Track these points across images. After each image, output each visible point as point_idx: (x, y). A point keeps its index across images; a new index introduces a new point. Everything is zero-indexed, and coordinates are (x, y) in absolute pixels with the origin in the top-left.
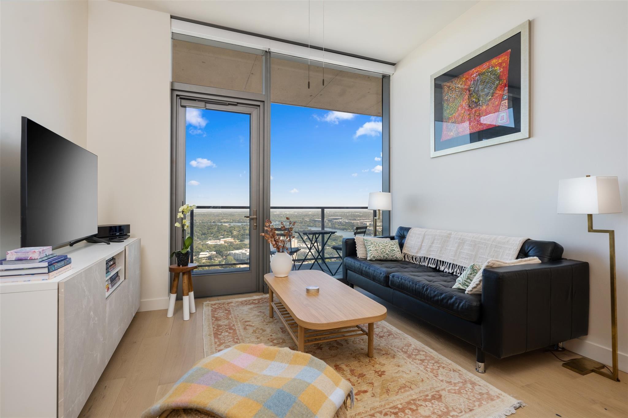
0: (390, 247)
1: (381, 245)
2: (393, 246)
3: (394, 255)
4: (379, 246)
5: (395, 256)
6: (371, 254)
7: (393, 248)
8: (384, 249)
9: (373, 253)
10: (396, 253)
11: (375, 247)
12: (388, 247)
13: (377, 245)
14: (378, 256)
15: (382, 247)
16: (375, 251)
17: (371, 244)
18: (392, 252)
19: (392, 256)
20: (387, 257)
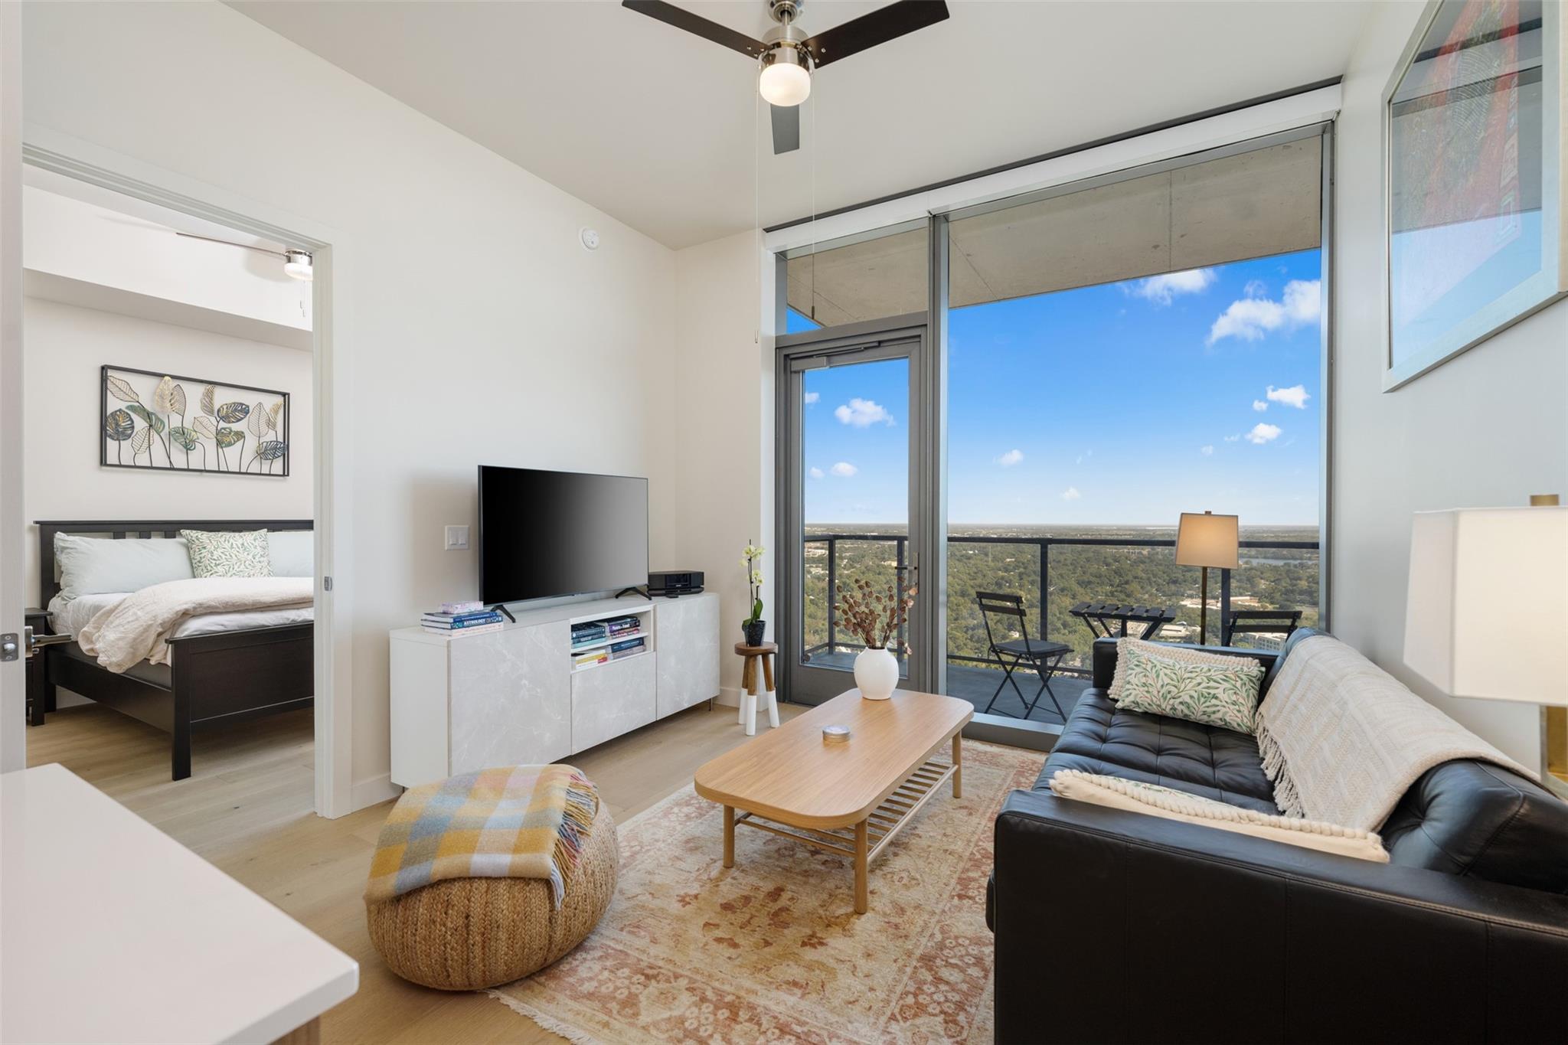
0: (1199, 684)
1: (1166, 675)
2: (1212, 684)
3: (1214, 713)
4: (1158, 676)
5: (1219, 715)
6: (1128, 692)
7: (1212, 692)
8: (1176, 687)
9: (1134, 693)
10: (1224, 707)
11: (1145, 676)
12: (1191, 685)
13: (1154, 671)
14: (1149, 704)
15: (1167, 680)
16: (1142, 689)
17: (1137, 665)
18: (1202, 700)
19: (1204, 713)
20: (1186, 711)
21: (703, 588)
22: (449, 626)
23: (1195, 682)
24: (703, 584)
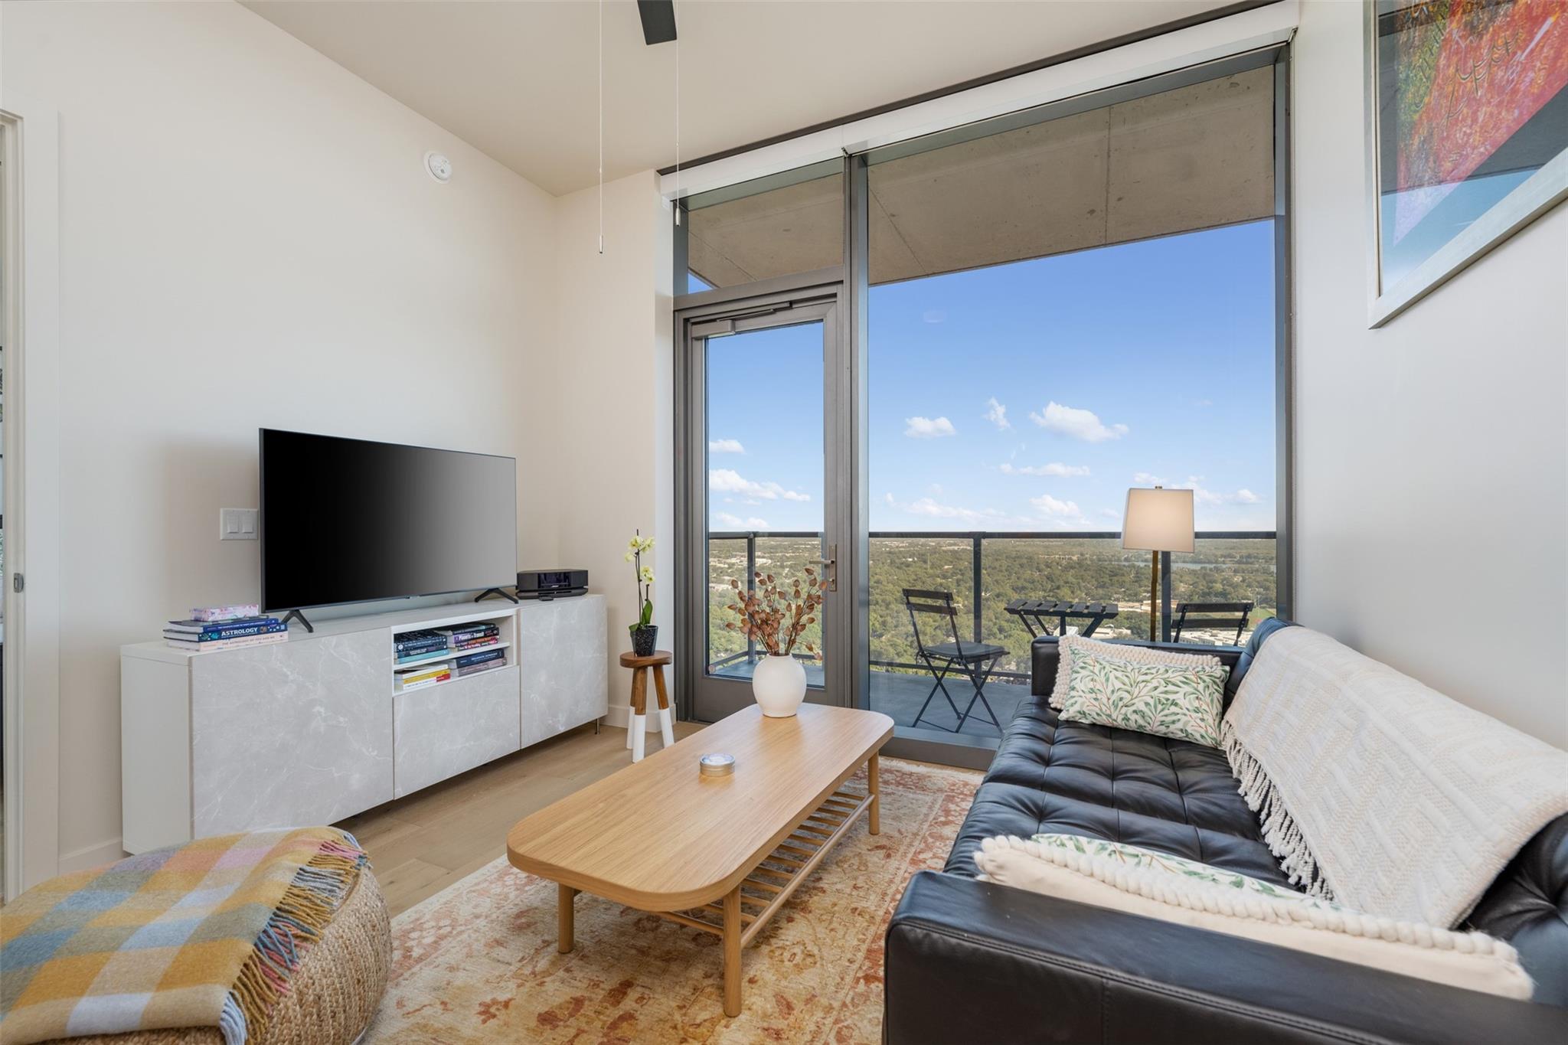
0: (1156, 688)
1: (1117, 678)
2: (1170, 688)
3: (1173, 722)
4: (1107, 680)
5: (1179, 725)
6: (1073, 700)
7: (1171, 697)
8: (1129, 692)
9: (1080, 700)
10: (1185, 715)
11: (1092, 680)
12: (1146, 690)
13: (1103, 673)
14: (1098, 714)
15: (1118, 685)
16: (1089, 696)
17: (1082, 668)
18: (1160, 707)
19: (1162, 723)
20: (1141, 722)
21: (587, 589)
22: (196, 638)
23: (1151, 686)
24: (587, 585)
